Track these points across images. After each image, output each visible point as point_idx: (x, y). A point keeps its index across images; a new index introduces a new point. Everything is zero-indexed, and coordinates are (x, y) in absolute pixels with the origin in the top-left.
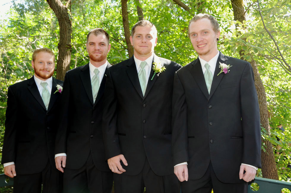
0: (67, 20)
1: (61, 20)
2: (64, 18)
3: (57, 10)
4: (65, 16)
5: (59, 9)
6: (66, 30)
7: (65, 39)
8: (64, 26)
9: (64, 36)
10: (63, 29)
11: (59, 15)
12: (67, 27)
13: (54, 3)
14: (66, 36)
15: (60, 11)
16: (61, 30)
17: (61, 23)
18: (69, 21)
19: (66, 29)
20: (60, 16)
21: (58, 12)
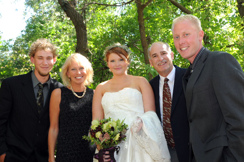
0: (83, 27)
1: (77, 28)
2: (80, 25)
3: (74, 18)
4: (81, 24)
5: (75, 17)
6: (82, 36)
7: (82, 43)
8: (80, 32)
9: (81, 41)
10: (80, 35)
11: (76, 22)
12: (83, 33)
13: (71, 13)
14: (82, 41)
15: (77, 19)
16: (78, 36)
17: (78, 30)
18: (84, 28)
19: (82, 34)
20: (77, 24)
21: (74, 20)
